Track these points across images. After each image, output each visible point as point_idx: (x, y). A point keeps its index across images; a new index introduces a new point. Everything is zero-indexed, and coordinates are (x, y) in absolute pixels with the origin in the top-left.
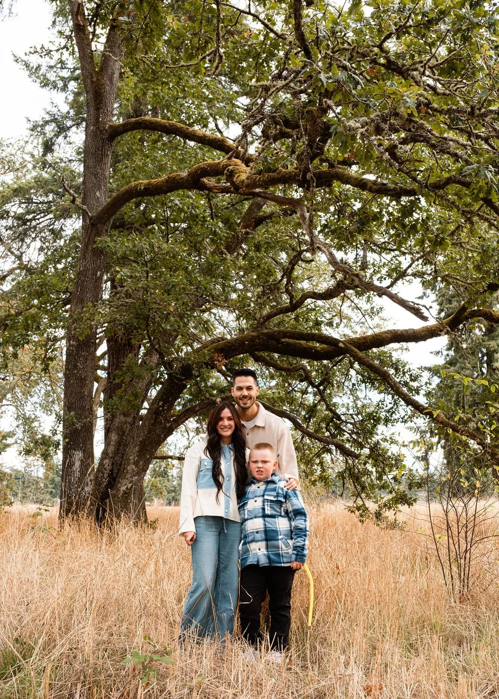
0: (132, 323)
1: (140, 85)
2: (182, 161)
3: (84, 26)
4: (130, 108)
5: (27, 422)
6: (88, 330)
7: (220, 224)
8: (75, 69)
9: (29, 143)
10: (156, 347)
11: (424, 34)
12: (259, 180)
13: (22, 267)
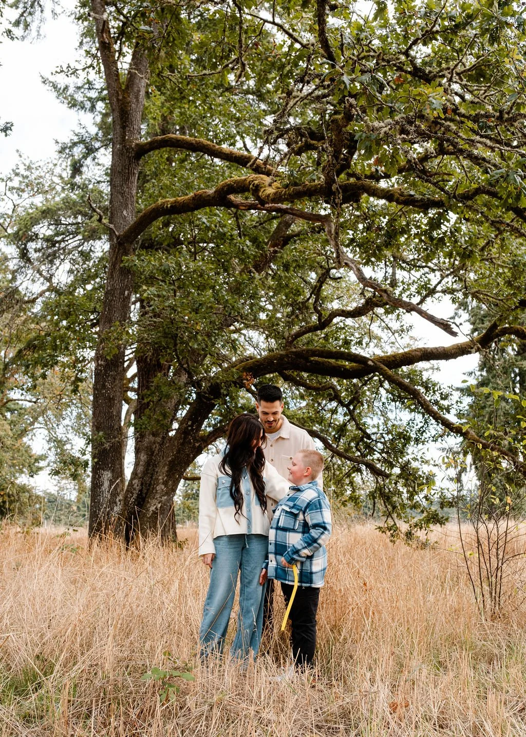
0: (160, 342)
1: (168, 105)
2: (209, 180)
3: (109, 44)
4: (157, 127)
5: (59, 444)
6: (116, 349)
7: (248, 243)
8: (103, 89)
9: (58, 166)
10: (185, 366)
11: (452, 39)
12: (285, 194)
13: (51, 289)
